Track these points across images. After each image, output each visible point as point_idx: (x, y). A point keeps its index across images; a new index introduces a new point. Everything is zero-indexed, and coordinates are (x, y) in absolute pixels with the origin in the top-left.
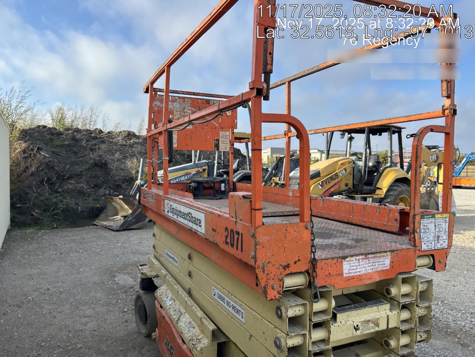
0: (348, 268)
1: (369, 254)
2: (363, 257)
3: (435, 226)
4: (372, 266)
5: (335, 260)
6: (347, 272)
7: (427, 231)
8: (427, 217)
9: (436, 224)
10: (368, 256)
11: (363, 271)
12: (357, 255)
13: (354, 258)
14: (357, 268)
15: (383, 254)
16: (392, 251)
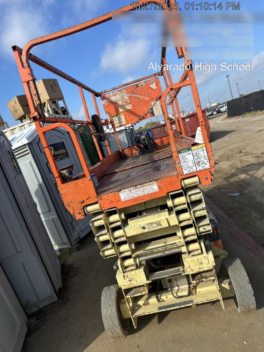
0: (124, 196)
2: (134, 188)
7: (186, 161)
8: (183, 151)
9: (194, 154)
10: (137, 187)
12: (129, 188)
13: (126, 190)
15: (149, 183)
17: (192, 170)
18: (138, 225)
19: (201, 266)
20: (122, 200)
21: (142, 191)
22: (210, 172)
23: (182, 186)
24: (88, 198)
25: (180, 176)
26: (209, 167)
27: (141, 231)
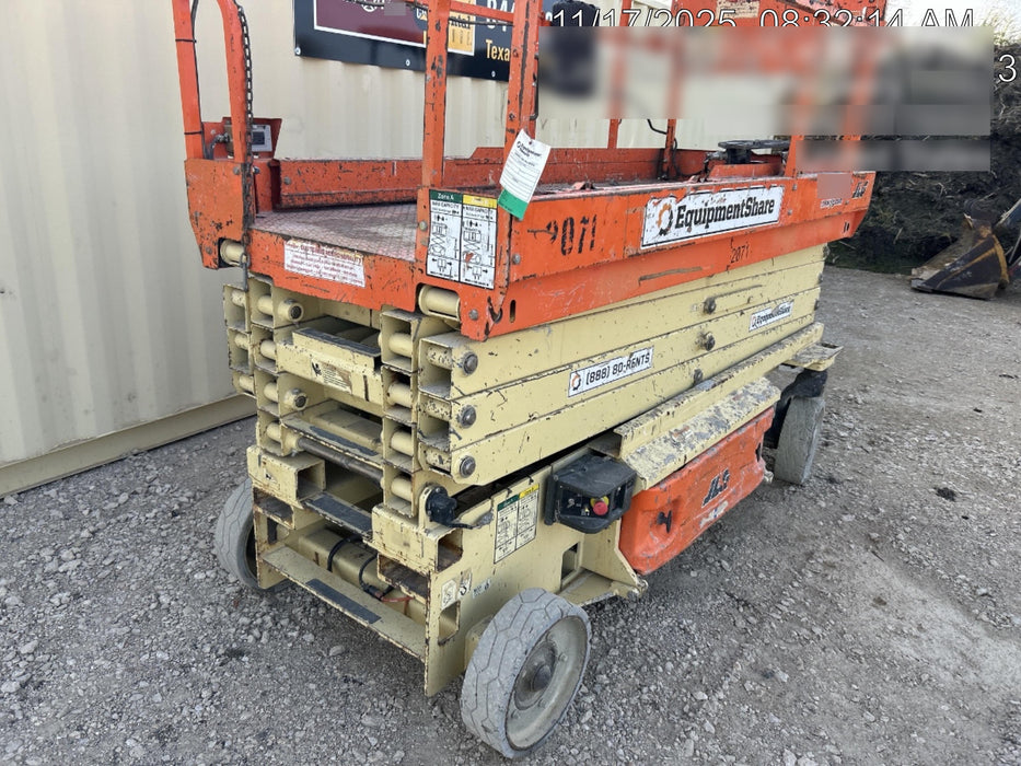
0: (291, 258)
1: (324, 244)
2: (314, 246)
3: (462, 224)
4: (333, 269)
5: (275, 237)
6: (290, 263)
7: (444, 232)
8: (443, 197)
9: (465, 220)
10: (322, 248)
11: (314, 272)
12: (305, 240)
13: (299, 244)
14: (302, 263)
15: (347, 253)
16: (366, 254)
17: (447, 272)
18: (307, 354)
19: (404, 550)
20: (286, 268)
21: (331, 266)
22: (489, 300)
23: (417, 306)
24: (229, 220)
25: (417, 272)
26: (491, 286)
27: (310, 374)
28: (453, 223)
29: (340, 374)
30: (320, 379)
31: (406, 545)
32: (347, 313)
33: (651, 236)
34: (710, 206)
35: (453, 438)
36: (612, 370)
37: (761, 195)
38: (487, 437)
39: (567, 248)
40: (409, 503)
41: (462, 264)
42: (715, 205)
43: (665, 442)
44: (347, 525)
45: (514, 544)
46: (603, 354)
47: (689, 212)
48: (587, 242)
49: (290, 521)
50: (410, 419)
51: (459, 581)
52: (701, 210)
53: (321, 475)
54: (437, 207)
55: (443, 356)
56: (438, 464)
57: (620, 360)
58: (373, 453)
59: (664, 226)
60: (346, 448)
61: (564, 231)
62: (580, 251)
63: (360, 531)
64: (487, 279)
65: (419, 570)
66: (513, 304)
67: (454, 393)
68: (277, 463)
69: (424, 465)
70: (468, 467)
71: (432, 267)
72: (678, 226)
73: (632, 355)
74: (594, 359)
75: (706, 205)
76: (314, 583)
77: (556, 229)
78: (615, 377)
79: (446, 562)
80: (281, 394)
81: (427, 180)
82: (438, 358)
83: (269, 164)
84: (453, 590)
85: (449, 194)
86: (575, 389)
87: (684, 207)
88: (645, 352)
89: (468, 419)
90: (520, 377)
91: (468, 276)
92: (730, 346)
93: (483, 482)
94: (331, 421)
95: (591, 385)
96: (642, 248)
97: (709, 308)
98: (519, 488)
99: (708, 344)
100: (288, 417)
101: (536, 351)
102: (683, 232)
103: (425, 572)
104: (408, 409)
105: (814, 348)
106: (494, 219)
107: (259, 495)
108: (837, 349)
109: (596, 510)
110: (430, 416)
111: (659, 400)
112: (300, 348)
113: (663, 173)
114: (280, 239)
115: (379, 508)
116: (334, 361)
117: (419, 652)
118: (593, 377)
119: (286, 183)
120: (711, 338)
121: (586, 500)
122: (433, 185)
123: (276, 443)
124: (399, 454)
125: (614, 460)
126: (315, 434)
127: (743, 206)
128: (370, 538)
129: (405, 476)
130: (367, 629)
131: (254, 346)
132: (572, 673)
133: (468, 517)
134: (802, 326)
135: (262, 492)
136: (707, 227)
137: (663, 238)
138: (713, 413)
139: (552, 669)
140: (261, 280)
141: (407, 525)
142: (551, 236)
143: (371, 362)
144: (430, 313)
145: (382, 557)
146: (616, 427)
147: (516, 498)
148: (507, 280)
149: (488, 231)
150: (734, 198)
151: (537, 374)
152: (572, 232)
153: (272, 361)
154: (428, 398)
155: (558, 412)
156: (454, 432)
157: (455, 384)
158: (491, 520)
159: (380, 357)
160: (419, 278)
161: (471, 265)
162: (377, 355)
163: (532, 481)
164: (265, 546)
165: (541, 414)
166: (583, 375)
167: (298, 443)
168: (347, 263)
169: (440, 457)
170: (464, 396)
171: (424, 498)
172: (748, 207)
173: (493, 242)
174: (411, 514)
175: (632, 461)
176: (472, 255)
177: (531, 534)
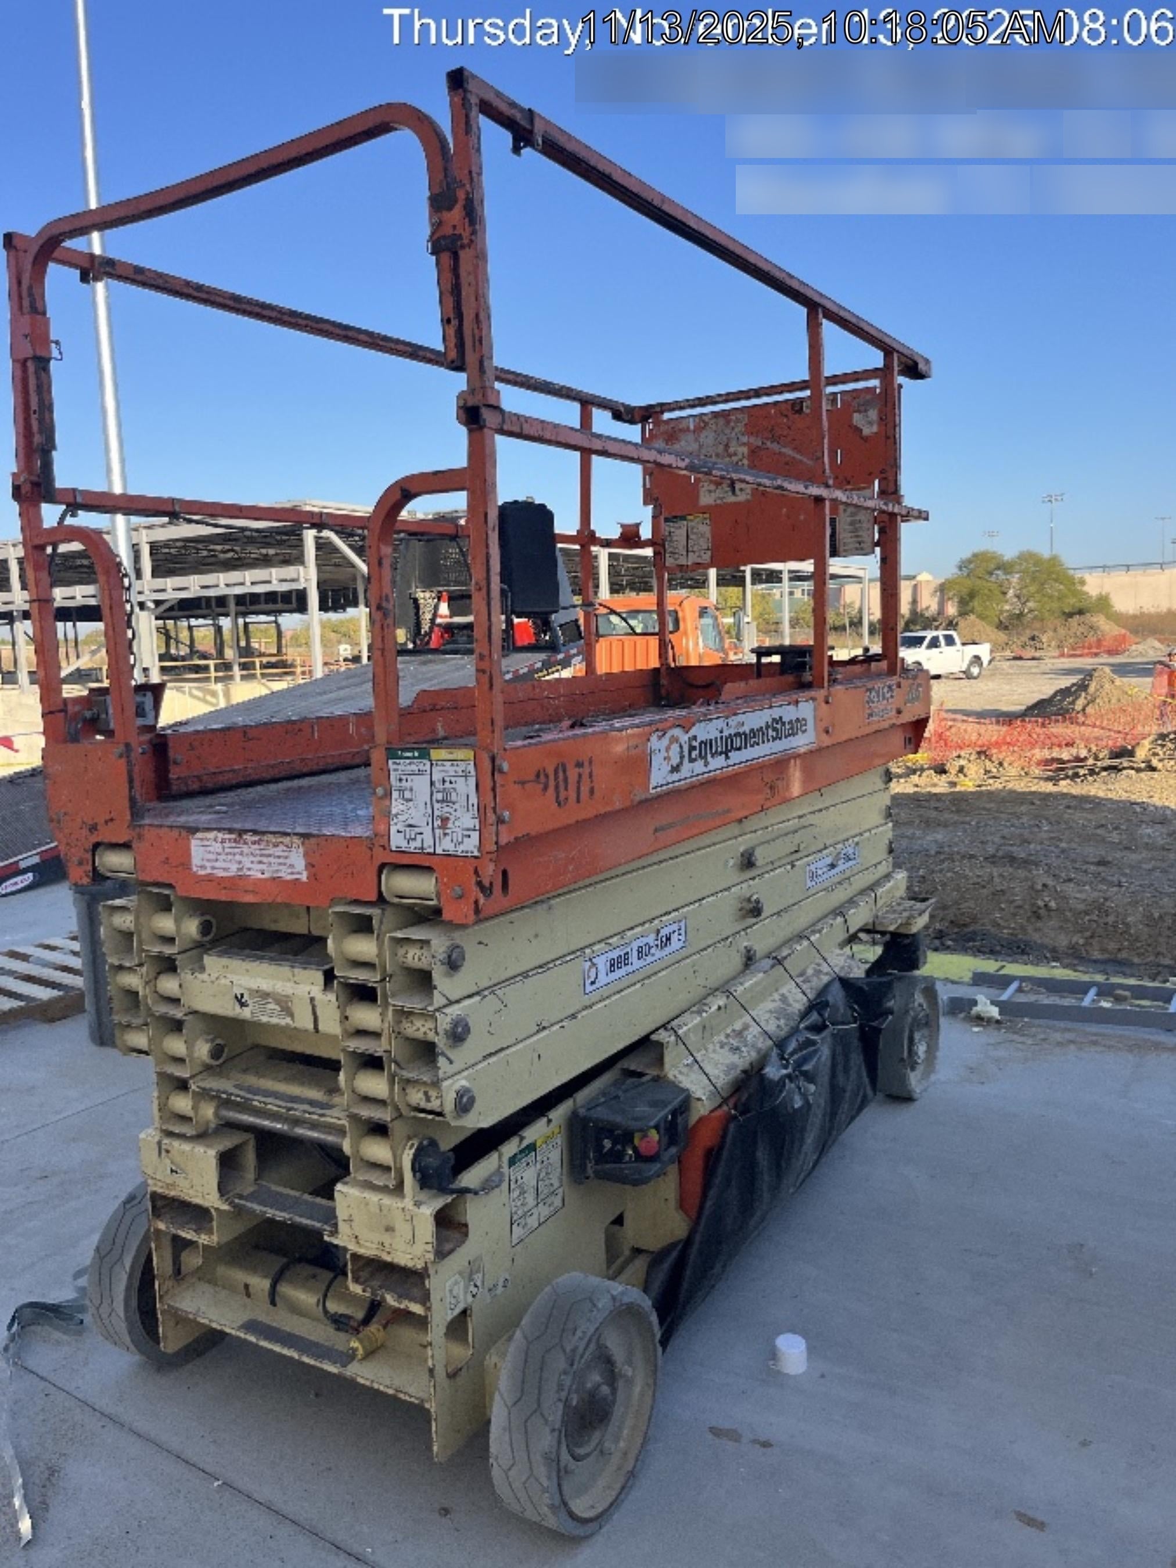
0: (201, 856)
1: (247, 832)
2: (233, 836)
3: (432, 783)
4: (260, 862)
5: (176, 831)
6: (199, 863)
7: (409, 796)
8: (404, 754)
9: (435, 778)
10: (244, 837)
11: (234, 870)
12: (220, 831)
13: (211, 836)
14: (217, 860)
15: (281, 839)
16: (305, 836)
17: (419, 843)
18: (227, 982)
19: (387, 1239)
20: (195, 869)
21: (259, 858)
22: (476, 872)
23: (380, 893)
24: (108, 817)
25: (378, 851)
26: (476, 854)
27: (231, 1010)
28: (420, 785)
29: (278, 1002)
30: (246, 1013)
31: (389, 1229)
32: (275, 921)
33: (659, 776)
34: (726, 733)
35: (442, 1061)
36: (635, 953)
37: (789, 713)
38: (485, 1058)
39: (562, 798)
40: (388, 1169)
41: (437, 831)
42: (733, 731)
43: (722, 1047)
44: (298, 1219)
45: (535, 1216)
46: (621, 933)
47: (702, 742)
48: (585, 789)
49: (210, 1232)
50: (380, 1046)
51: (466, 1275)
52: (716, 738)
53: (250, 1158)
54: (397, 768)
55: (418, 952)
56: (423, 1104)
57: (645, 940)
58: (329, 1106)
59: (675, 761)
60: (290, 1105)
61: (556, 778)
62: (578, 801)
63: (318, 1225)
64: (471, 845)
65: (410, 1264)
66: (505, 873)
67: (438, 1000)
68: (186, 1147)
69: (405, 1111)
70: (465, 1103)
71: (397, 841)
72: (692, 760)
73: (658, 932)
74: (610, 941)
75: (721, 732)
76: (251, 1326)
77: (547, 776)
78: (642, 963)
79: (448, 1247)
80: (190, 1044)
81: (381, 736)
82: (413, 957)
83: (150, 742)
84: (459, 1290)
85: (412, 750)
86: (593, 983)
87: (695, 738)
88: (675, 927)
89: (458, 1034)
90: (519, 971)
91: (446, 845)
92: (785, 910)
93: (486, 1122)
94: (260, 1075)
95: (613, 976)
96: (653, 791)
97: (748, 862)
98: (534, 1132)
99: (755, 910)
100: (200, 1077)
101: (536, 936)
102: (699, 767)
103: (420, 1265)
104: (376, 1035)
105: (899, 904)
106: (473, 773)
107: (159, 1203)
108: (927, 903)
109: (643, 1151)
110: (407, 1039)
111: (702, 992)
112: (214, 976)
113: (661, 698)
114: (184, 833)
115: (346, 1183)
116: (265, 985)
117: (421, 1395)
118: (614, 965)
119: (175, 763)
120: (758, 902)
121: (627, 1137)
122: (388, 742)
123: (184, 1119)
124: (368, 1100)
125: (657, 1079)
126: (242, 1093)
127: (767, 729)
128: (335, 1232)
129: (379, 1130)
130: (338, 1378)
131: (147, 983)
132: (642, 1395)
133: (471, 1178)
134: (878, 875)
135: (164, 1197)
136: (727, 757)
137: (676, 776)
138: (778, 1004)
139: (614, 1391)
140: (156, 890)
141: (387, 1201)
142: (541, 786)
143: (319, 977)
144: (396, 900)
145: (355, 1257)
146: (653, 1032)
147: (532, 1147)
148: (496, 843)
149: (466, 789)
150: (754, 719)
151: (541, 967)
152: (566, 780)
153: (175, 1001)
154: (403, 1014)
155: (573, 1016)
156: (443, 1054)
157: (439, 988)
158: (501, 1181)
159: (332, 969)
160: (382, 857)
161: (447, 831)
162: (327, 967)
163: (549, 1121)
164: (169, 1283)
165: (553, 1021)
166: (602, 963)
167: (216, 1114)
168: (278, 851)
169: (426, 1093)
170: (451, 1003)
171: (407, 1158)
172: (775, 729)
173: (473, 799)
174: (391, 1184)
175: (680, 1078)
176: (448, 819)
177: (558, 1202)
